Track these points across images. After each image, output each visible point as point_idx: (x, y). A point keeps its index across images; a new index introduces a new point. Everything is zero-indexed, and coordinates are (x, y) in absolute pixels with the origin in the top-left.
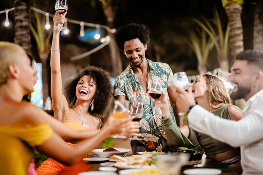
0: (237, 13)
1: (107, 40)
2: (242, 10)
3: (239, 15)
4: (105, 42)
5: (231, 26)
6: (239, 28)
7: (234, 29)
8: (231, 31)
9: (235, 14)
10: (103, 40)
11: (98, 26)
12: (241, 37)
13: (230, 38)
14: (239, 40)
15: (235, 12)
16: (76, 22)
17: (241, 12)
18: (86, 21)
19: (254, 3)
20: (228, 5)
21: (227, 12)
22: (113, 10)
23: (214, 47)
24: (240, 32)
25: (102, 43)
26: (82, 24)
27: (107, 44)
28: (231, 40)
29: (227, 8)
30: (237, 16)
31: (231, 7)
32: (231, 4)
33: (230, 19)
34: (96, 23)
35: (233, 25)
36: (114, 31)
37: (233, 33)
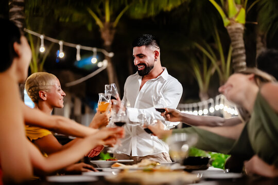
0: (239, 32)
1: (104, 64)
2: (245, 30)
3: (241, 35)
4: (103, 66)
5: (233, 46)
6: (241, 48)
7: (237, 49)
8: (233, 51)
9: (237, 35)
10: (100, 65)
11: (95, 50)
12: (244, 58)
13: (232, 58)
14: (243, 61)
15: (237, 32)
16: (72, 45)
17: (243, 31)
18: (82, 44)
19: (256, 23)
20: (229, 25)
21: (229, 32)
22: (110, 33)
23: (216, 72)
24: (242, 52)
25: (99, 68)
26: (78, 47)
27: (104, 68)
28: (234, 61)
29: (229, 27)
30: (239, 36)
31: (233, 27)
32: (233, 23)
33: (232, 39)
34: (93, 46)
35: (236, 45)
36: (111, 55)
37: (235, 53)
